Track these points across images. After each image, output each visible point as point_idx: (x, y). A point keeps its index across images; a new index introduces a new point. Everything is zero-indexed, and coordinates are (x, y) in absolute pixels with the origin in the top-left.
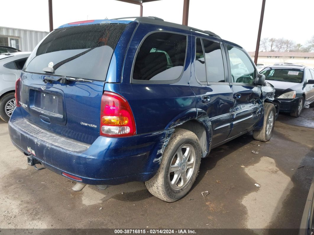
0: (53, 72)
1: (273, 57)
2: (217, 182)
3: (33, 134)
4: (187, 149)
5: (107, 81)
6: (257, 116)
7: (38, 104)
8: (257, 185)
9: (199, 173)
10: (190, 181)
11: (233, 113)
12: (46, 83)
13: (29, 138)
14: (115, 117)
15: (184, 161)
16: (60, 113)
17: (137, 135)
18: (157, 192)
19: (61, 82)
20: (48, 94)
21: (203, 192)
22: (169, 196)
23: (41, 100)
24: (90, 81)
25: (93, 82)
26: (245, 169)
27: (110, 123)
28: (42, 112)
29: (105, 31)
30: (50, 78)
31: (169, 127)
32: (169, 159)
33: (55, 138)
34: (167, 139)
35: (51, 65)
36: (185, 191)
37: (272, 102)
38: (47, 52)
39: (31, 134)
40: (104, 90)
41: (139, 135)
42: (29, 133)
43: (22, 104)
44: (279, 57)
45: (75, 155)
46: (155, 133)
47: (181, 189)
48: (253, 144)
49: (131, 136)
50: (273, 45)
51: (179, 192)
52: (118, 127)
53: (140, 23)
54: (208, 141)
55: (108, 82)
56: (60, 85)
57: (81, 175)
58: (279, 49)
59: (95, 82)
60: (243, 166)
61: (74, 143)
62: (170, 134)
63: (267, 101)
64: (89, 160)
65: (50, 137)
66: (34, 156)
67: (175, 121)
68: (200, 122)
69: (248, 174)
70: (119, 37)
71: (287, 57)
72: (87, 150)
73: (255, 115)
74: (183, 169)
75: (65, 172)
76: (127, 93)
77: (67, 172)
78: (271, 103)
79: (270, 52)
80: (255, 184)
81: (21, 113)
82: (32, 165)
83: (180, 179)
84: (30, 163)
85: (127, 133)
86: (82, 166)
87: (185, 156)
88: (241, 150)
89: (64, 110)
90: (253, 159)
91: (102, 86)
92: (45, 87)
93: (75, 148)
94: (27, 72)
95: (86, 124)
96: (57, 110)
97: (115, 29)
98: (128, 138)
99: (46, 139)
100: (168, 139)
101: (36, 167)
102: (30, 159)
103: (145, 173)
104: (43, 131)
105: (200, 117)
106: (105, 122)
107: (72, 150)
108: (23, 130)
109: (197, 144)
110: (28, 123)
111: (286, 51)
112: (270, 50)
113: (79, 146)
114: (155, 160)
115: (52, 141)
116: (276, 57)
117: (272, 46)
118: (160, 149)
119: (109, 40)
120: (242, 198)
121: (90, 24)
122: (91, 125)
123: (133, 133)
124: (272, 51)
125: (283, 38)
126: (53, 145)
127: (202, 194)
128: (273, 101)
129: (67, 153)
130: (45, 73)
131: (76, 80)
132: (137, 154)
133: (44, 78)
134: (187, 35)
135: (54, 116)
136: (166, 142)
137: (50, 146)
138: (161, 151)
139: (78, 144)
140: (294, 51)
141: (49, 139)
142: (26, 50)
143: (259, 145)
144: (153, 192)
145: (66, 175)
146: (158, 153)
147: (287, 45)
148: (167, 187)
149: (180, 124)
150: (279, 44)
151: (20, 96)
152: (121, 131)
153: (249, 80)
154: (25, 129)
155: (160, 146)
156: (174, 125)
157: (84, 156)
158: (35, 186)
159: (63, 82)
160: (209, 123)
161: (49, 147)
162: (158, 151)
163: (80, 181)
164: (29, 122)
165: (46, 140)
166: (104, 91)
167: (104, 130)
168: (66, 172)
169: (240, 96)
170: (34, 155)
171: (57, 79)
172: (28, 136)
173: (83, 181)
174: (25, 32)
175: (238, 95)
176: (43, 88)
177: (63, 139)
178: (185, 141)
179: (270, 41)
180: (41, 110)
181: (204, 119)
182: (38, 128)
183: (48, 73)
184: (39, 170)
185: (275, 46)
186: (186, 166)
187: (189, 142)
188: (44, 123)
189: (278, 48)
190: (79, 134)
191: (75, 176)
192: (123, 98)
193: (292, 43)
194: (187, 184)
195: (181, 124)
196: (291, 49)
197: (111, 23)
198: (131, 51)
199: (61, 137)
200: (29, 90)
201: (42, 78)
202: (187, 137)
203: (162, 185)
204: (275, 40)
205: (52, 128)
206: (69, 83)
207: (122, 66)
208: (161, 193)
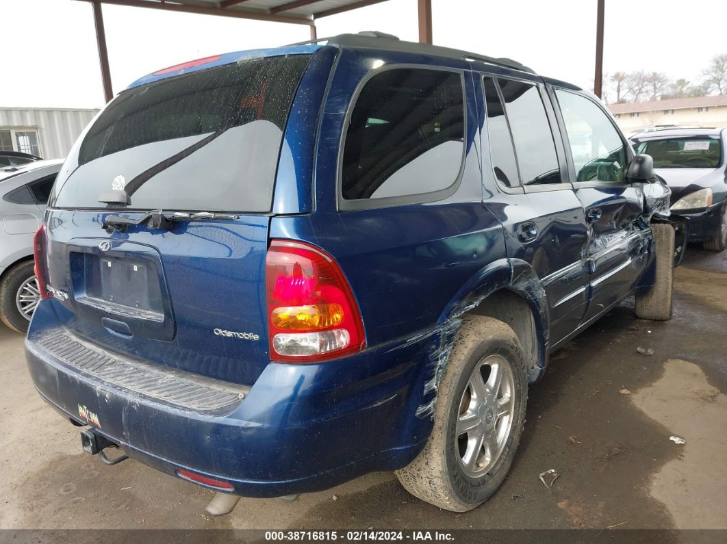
0: (125, 201)
1: (626, 114)
2: (571, 442)
3: (89, 371)
4: (492, 366)
5: (275, 212)
6: (640, 259)
7: (95, 289)
8: (677, 440)
9: (525, 425)
10: (507, 449)
11: (588, 259)
12: (109, 231)
13: (81, 382)
14: (305, 308)
15: (490, 399)
16: (154, 307)
17: (370, 349)
18: (430, 491)
19: (150, 226)
20: (119, 261)
21: (542, 474)
22: (460, 498)
23: (102, 277)
24: (230, 216)
25: (238, 218)
26: (633, 396)
27: (294, 326)
28: (108, 309)
29: (253, 77)
30: (120, 218)
31: (448, 316)
32: (453, 401)
33: (147, 375)
34: (446, 350)
35: (120, 183)
36: (498, 478)
37: (667, 220)
38: (105, 153)
39: (85, 370)
40: (270, 236)
41: (375, 348)
42: (78, 368)
43: (54, 292)
44: (638, 113)
45: (208, 423)
46: (415, 338)
47: (488, 474)
48: (634, 330)
49: (353, 354)
50: (621, 88)
51: (483, 481)
52: (317, 335)
53: (344, 49)
54: (541, 339)
55: (277, 215)
56: (148, 234)
57: (230, 476)
58: (637, 96)
59: (243, 218)
60: (624, 391)
61: (201, 385)
62: (452, 335)
63: (656, 220)
64: (249, 433)
65: (135, 373)
66: (97, 430)
67: (461, 299)
68: (518, 293)
69: (644, 409)
70: (293, 90)
71: (657, 112)
72: (237, 403)
73: (636, 258)
74: (488, 422)
75: (185, 469)
76: (332, 238)
77: (190, 469)
78: (665, 222)
79: (615, 104)
80: (672, 438)
81: (54, 316)
82: (94, 453)
83: (483, 448)
84: (89, 449)
85: (343, 346)
86: (232, 450)
87: (488, 387)
88: (608, 349)
89: (165, 300)
90: (645, 368)
91: (263, 226)
92: (108, 242)
93: (206, 401)
94: (58, 208)
95: (230, 334)
96: (145, 299)
97: (280, 72)
98: (345, 359)
99: (124, 381)
100: (448, 350)
101: (106, 458)
102: (87, 437)
103: (398, 448)
104: (115, 357)
105: (519, 280)
106: (279, 325)
107: (197, 409)
108: (63, 360)
109: (516, 352)
110: (74, 338)
111: (654, 98)
112: (616, 101)
113: (215, 393)
114: (421, 410)
115: (142, 385)
116: (632, 114)
117: (619, 91)
118: (430, 378)
119: (267, 100)
120: (647, 481)
121: (210, 66)
122: (244, 336)
123: (359, 344)
124: (621, 102)
125: (643, 71)
126: (145, 397)
127: (542, 479)
128: (669, 218)
129: (186, 418)
130: (105, 206)
131: (192, 216)
132: (373, 402)
133: (103, 220)
134: (461, 71)
135: (140, 317)
136: (444, 358)
137: (138, 401)
138: (433, 384)
139: (211, 387)
140: (672, 98)
141: (132, 379)
142: (55, 156)
143: (649, 332)
144: (417, 492)
145: (188, 476)
146: (425, 392)
147: (654, 85)
148: (455, 477)
149: (473, 306)
150: (635, 83)
151: (47, 268)
152: (326, 345)
153: (614, 173)
154: (66, 356)
155: (429, 372)
156: (460, 309)
157: (233, 422)
158: (106, 498)
159: (157, 226)
160: (540, 292)
161: (134, 404)
162: (426, 385)
163: (228, 490)
164: (77, 335)
165: (124, 385)
166: (270, 240)
167: (278, 347)
168: (187, 468)
169: (599, 214)
170: (97, 426)
171: (138, 218)
172: (75, 375)
173: (236, 488)
174: (48, 114)
175: (595, 213)
176: (104, 246)
177: (170, 377)
178: (487, 348)
179: (613, 80)
180: (103, 303)
181: (527, 283)
182: (99, 350)
183: (113, 206)
184: (113, 464)
185: (628, 90)
186: (494, 412)
187: (497, 349)
188: (115, 336)
189: (634, 93)
190: (210, 359)
191: (215, 478)
192: (323, 253)
193: (664, 79)
194: (500, 458)
195: (477, 303)
196: (665, 93)
197: (266, 56)
198: (330, 124)
199: (163, 371)
200: (68, 255)
201: (100, 219)
202: (490, 337)
203: (441, 472)
204: (625, 75)
205: (136, 349)
206: (174, 225)
207: (311, 167)
208: (441, 492)
